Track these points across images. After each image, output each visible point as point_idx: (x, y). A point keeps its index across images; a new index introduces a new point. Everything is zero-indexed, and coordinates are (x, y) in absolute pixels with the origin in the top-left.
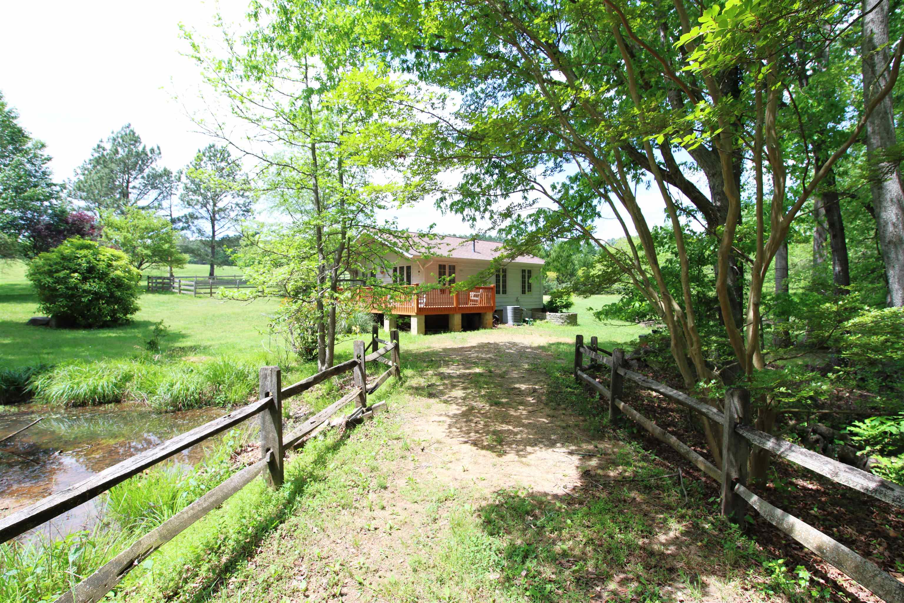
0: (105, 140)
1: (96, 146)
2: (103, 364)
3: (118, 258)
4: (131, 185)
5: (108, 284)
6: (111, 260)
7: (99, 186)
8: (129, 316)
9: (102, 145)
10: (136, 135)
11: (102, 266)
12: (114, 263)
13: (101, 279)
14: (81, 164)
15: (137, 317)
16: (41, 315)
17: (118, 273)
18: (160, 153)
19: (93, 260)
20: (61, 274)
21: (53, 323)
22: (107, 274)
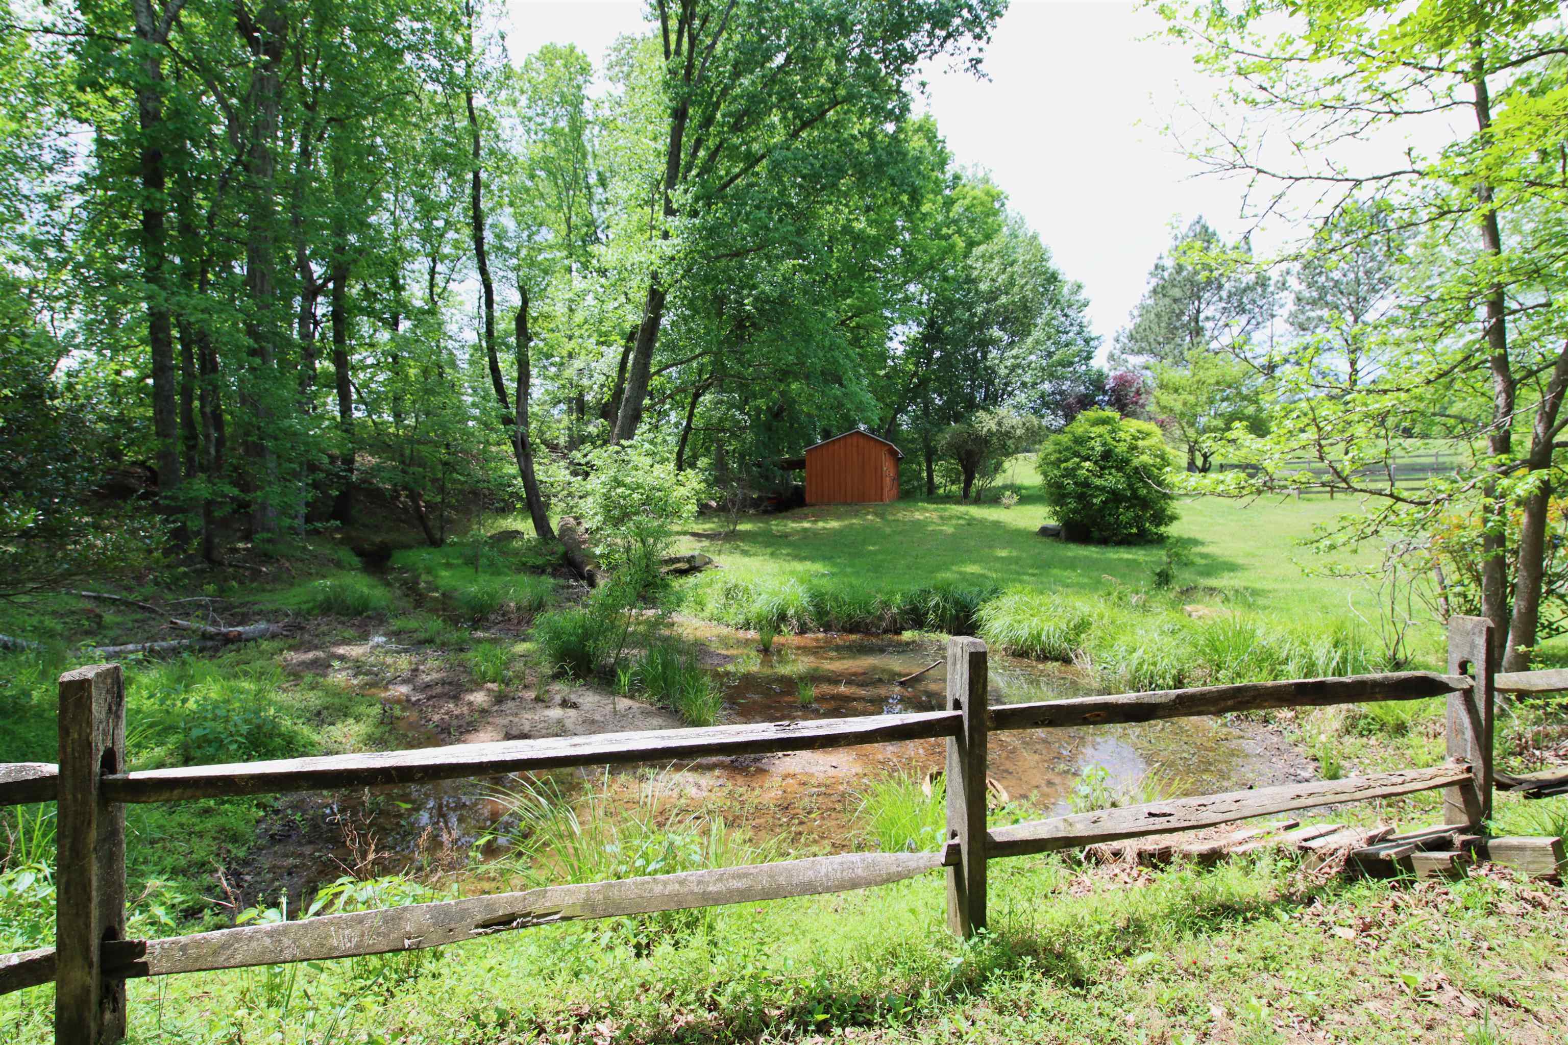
0: (1165, 254)
1: (1152, 268)
2: (1057, 599)
3: (1147, 435)
4: (1202, 316)
5: (1129, 477)
6: (1135, 438)
7: (1155, 328)
8: (1162, 529)
9: (1161, 263)
10: (1210, 230)
11: (1121, 449)
12: (1140, 443)
13: (1119, 469)
14: (1138, 302)
15: (1172, 530)
16: (1053, 523)
17: (1145, 458)
18: (1249, 249)
19: (1109, 440)
20: (1070, 464)
21: (1063, 534)
22: (1127, 462)
